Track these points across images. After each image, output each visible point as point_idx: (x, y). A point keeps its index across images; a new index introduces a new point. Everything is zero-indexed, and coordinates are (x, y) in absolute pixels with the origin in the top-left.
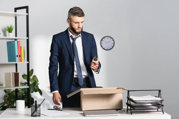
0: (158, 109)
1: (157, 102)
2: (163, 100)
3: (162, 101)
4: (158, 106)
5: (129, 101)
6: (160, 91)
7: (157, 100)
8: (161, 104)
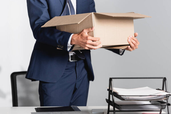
0: (161, 111)
1: (159, 98)
2: (170, 95)
3: (167, 97)
4: (161, 106)
5: (111, 96)
6: (165, 79)
7: (160, 96)
8: (166, 101)
